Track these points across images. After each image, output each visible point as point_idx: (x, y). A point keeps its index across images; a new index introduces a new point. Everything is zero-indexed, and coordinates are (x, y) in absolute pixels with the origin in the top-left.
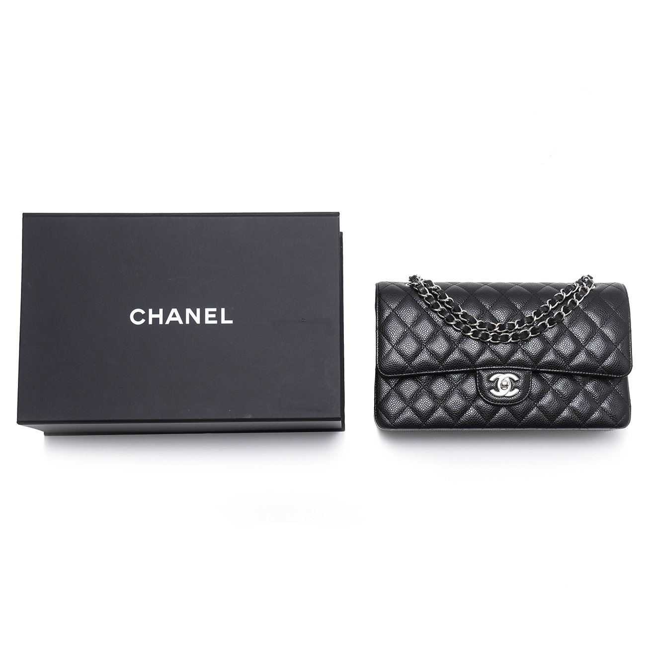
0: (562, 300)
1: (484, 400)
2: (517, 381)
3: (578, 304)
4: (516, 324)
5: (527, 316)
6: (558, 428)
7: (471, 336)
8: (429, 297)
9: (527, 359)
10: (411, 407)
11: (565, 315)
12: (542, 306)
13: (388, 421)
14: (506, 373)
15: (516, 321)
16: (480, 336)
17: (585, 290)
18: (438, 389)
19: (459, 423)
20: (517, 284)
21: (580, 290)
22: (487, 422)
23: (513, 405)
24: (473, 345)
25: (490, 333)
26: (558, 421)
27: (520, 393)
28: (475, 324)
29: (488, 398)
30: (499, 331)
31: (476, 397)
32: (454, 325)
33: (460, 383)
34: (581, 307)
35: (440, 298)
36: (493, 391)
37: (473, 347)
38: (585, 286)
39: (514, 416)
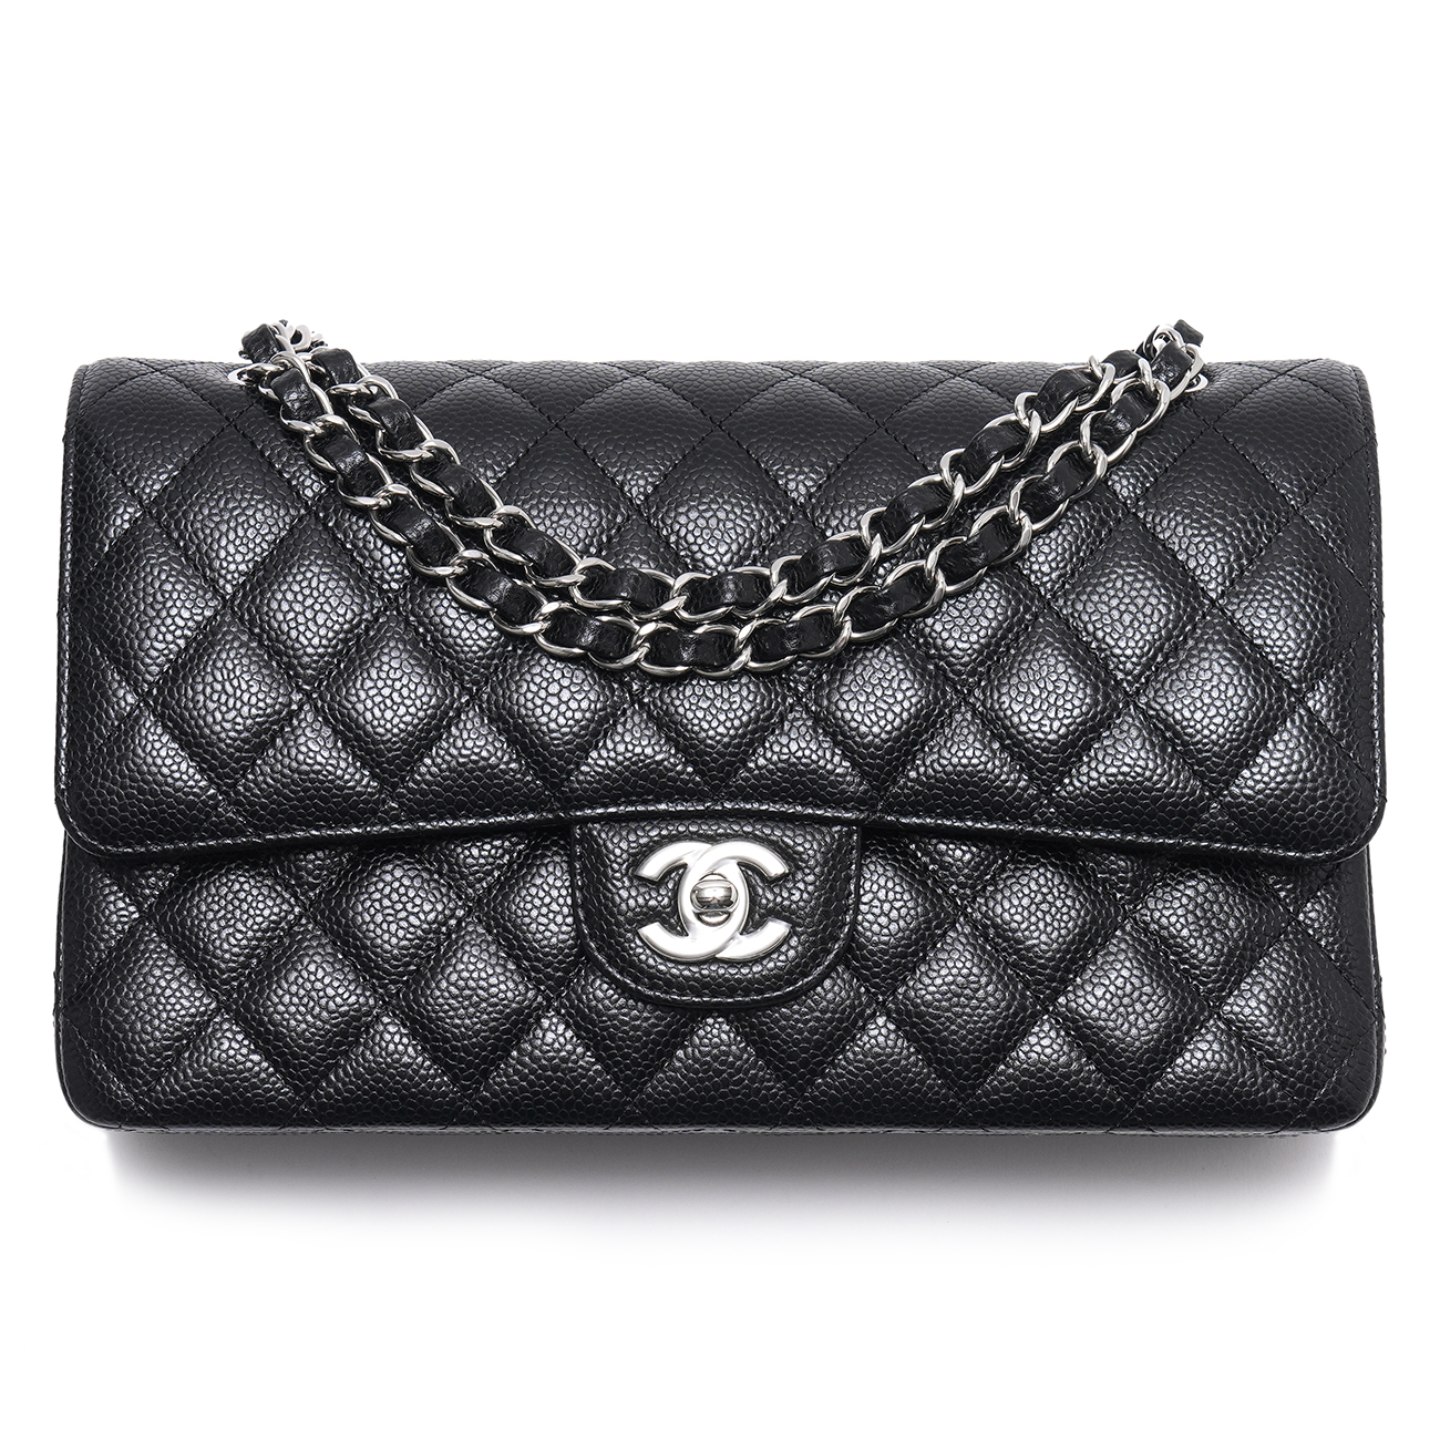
0: (1021, 448)
1: (613, 981)
2: (784, 877)
3: (1100, 471)
4: (775, 578)
5: (839, 537)
6: (994, 1125)
7: (541, 640)
8: (332, 431)
9: (838, 765)
10: (237, 1012)
11: (1028, 526)
12: (919, 482)
13: (118, 1087)
14: (727, 837)
15: (778, 563)
16: (588, 638)
17: (1148, 399)
18: (379, 918)
19: (484, 1100)
20: (802, 370)
21: (1116, 396)
22: (626, 1092)
23: (757, 1006)
24: (554, 688)
25: (642, 623)
26: (996, 1090)
27: (794, 941)
28: (566, 579)
29: (631, 966)
30: (685, 615)
31: (575, 964)
32: (458, 579)
33: (490, 888)
34: (1123, 487)
35: (390, 442)
36: (654, 932)
37: (554, 701)
38: (1148, 379)
39: (768, 1063)
